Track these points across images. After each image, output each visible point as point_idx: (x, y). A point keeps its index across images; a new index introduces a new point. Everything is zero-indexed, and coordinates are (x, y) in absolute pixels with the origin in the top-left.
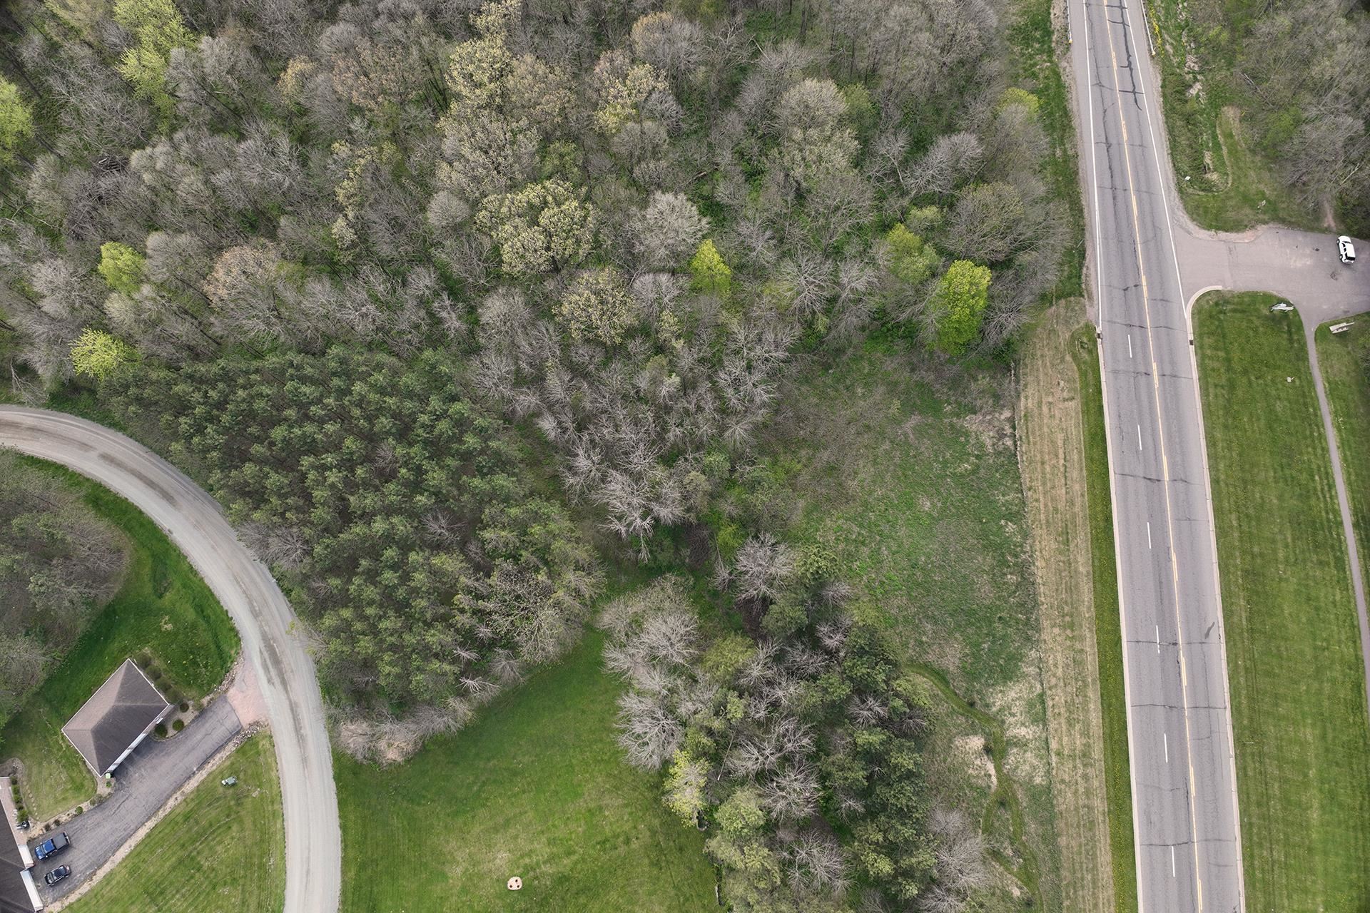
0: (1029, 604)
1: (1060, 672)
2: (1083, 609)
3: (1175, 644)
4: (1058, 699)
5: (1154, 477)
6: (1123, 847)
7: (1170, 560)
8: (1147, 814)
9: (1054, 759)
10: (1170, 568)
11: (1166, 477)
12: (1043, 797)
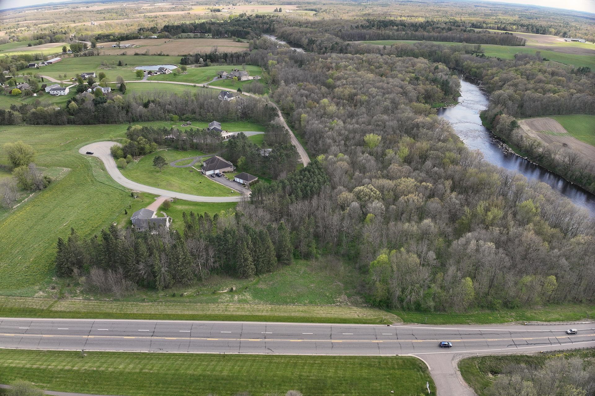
0: (278, 303)
1: (255, 307)
2: (278, 313)
3: (265, 338)
4: (247, 306)
5: (332, 337)
7: (299, 339)
8: (204, 325)
9: (226, 304)
10: (295, 339)
11: (332, 341)
12: (214, 301)
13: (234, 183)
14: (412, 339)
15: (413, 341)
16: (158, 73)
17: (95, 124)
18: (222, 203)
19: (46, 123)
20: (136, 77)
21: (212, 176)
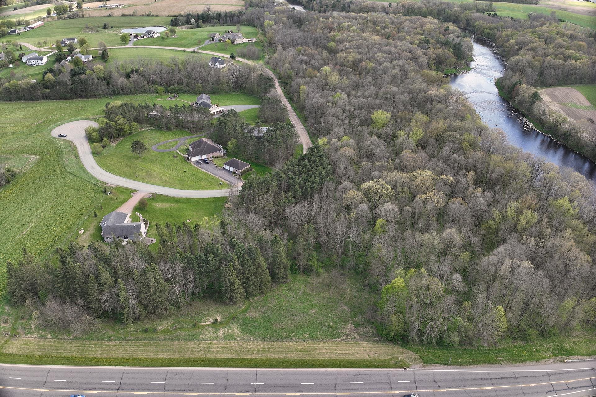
0: (272, 339)
1: (244, 346)
2: (271, 355)
3: (255, 391)
4: (234, 345)
5: (337, 388)
6: (169, 363)
7: (296, 392)
8: (181, 373)
9: (209, 342)
10: (292, 392)
11: (338, 394)
12: (195, 338)
13: (224, 171)
14: (434, 387)
15: (436, 390)
16: (145, 37)
17: (72, 99)
18: (208, 198)
19: (19, 99)
20: (121, 42)
21: (198, 162)
